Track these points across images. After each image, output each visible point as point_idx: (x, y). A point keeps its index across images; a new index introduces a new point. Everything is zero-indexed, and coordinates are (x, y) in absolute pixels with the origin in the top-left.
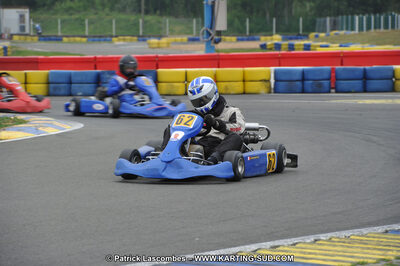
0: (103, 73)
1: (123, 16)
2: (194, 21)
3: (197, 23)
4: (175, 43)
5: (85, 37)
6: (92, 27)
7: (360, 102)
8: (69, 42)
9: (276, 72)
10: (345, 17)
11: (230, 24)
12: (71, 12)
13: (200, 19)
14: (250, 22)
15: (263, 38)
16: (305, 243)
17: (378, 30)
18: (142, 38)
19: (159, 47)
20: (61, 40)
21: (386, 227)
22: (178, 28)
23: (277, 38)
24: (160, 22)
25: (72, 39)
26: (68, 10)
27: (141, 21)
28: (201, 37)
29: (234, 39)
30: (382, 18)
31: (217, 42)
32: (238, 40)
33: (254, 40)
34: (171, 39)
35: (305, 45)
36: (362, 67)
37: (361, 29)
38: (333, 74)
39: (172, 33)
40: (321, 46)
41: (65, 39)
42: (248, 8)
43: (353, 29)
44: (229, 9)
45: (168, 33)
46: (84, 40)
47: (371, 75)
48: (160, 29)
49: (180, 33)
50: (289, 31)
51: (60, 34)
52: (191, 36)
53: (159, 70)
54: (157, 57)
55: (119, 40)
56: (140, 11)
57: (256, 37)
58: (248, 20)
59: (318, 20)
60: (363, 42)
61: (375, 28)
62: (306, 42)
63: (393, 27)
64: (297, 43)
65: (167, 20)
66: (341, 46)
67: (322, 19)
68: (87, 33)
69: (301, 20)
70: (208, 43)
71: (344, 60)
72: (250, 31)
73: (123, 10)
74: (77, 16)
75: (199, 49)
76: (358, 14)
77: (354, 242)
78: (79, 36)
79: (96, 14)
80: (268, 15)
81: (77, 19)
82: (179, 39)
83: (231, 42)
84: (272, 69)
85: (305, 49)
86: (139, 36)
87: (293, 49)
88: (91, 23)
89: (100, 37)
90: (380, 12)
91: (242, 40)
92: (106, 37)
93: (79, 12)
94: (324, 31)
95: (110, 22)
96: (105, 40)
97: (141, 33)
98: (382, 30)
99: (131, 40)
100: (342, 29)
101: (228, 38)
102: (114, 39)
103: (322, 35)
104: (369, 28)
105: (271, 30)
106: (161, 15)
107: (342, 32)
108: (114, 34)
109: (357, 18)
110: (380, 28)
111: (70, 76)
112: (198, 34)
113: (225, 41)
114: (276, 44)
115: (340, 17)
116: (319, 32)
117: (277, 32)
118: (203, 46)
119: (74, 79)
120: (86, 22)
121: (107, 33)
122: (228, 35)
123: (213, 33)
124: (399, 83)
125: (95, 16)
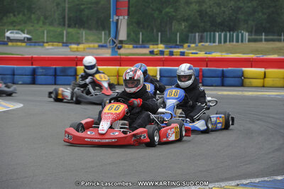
0: (38, 68)
1: (51, 28)
2: (103, 33)
3: (105, 34)
4: (90, 48)
5: (24, 42)
7: (220, 93)
8: (13, 46)
9: (161, 71)
10: (209, 33)
11: (128, 35)
12: (14, 24)
13: (107, 32)
14: (142, 34)
15: (151, 47)
17: (232, 43)
18: (66, 44)
19: (78, 51)
20: (7, 44)
21: (238, 182)
22: (91, 38)
23: (161, 47)
24: (78, 33)
25: (15, 44)
26: (12, 23)
27: (65, 32)
28: (108, 44)
29: (131, 46)
30: (235, 35)
31: (120, 48)
32: (134, 47)
33: (145, 47)
34: (86, 45)
35: (181, 52)
36: (221, 69)
37: (220, 42)
38: (201, 73)
39: (87, 41)
40: (192, 53)
41: (10, 44)
42: (141, 26)
43: (214, 42)
44: (128, 25)
45: (84, 41)
46: (24, 44)
47: (227, 74)
48: (79, 38)
49: (93, 41)
50: (169, 41)
51: (6, 40)
52: (100, 44)
53: (78, 67)
54: (76, 58)
55: (49, 45)
56: (64, 25)
57: (147, 46)
58: (141, 34)
59: (190, 35)
60: (221, 52)
61: (230, 42)
62: (182, 50)
63: (242, 41)
64: (175, 50)
65: (84, 32)
66: (206, 53)
67: (193, 34)
69: (178, 34)
70: (113, 49)
71: (209, 63)
72: (143, 41)
73: (51, 24)
74: (19, 27)
75: (107, 53)
76: (218, 32)
79: (33, 26)
80: (155, 31)
82: (92, 45)
83: (129, 48)
84: (158, 68)
85: (181, 55)
86: (63, 43)
87: (173, 55)
88: (29, 32)
89: (35, 42)
90: (234, 32)
91: (137, 47)
92: (40, 42)
93: (20, 24)
94: (194, 43)
95: (44, 32)
96: (39, 45)
97: (65, 40)
98: (234, 43)
99: (58, 45)
100: (207, 42)
101: (127, 46)
102: (45, 44)
103: (193, 45)
104: (225, 41)
105: (158, 41)
106: (79, 28)
107: (207, 44)
108: (45, 41)
109: (217, 34)
110: (233, 41)
111: (13, 70)
112: (105, 42)
113: (125, 47)
114: (161, 51)
115: (205, 33)
116: (191, 43)
117: (162, 42)
118: (110, 51)
119: (16, 72)
120: (25, 31)
121: (41, 40)
122: (127, 44)
123: (117, 42)
124: (246, 80)
125: (32, 28)
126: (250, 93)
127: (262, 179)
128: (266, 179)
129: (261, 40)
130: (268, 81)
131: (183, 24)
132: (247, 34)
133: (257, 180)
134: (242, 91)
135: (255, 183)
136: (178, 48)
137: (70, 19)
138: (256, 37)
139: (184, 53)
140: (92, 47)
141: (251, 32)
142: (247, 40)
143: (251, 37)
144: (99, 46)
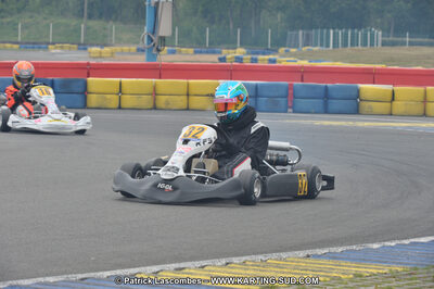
1: (64, 21)
4: (122, 52)
5: (17, 43)
6: (27, 31)
7: (318, 123)
10: (319, 31)
12: (3, 14)
14: (210, 32)
15: (224, 51)
16: (214, 266)
17: (354, 48)
18: (83, 47)
19: (101, 57)
21: (309, 252)
22: (126, 36)
23: (240, 52)
24: (105, 29)
27: (83, 26)
29: (191, 50)
30: (360, 34)
32: (196, 52)
33: (214, 53)
34: (118, 48)
36: (323, 85)
37: (336, 45)
38: (291, 92)
39: (119, 41)
40: (288, 61)
42: (209, 17)
45: (114, 42)
46: (16, 46)
47: (333, 94)
48: (105, 36)
49: (128, 42)
50: (256, 44)
52: (141, 46)
54: (88, 64)
55: (56, 48)
56: (82, 16)
57: (217, 50)
58: (208, 30)
59: (289, 33)
61: (352, 45)
62: (271, 57)
63: (372, 45)
64: (260, 57)
65: (113, 27)
67: (295, 33)
68: (19, 39)
69: (270, 31)
70: (149, 50)
72: (211, 43)
74: (9, 20)
77: (270, 265)
78: (10, 42)
79: (31, 17)
80: (231, 26)
81: (8, 23)
82: (126, 48)
83: (188, 54)
86: (79, 44)
87: (256, 62)
88: (24, 27)
89: (34, 43)
90: (360, 29)
91: (201, 52)
92: (42, 43)
93: (11, 14)
94: (296, 46)
95: (47, 27)
96: (40, 48)
97: (82, 41)
98: (360, 47)
99: (70, 48)
100: (316, 45)
101: (184, 50)
102: (50, 46)
103: (293, 50)
104: (345, 45)
105: (236, 43)
107: (316, 49)
108: (51, 41)
109: (332, 32)
110: (357, 45)
113: (180, 51)
114: (237, 58)
115: (313, 31)
116: (290, 47)
117: (242, 45)
120: (20, 26)
121: (46, 40)
122: (184, 47)
123: (155, 39)
124: (363, 104)
125: (30, 20)
126: (366, 124)
127: (348, 248)
128: (354, 247)
129: (404, 44)
130: (398, 106)
131: (279, 16)
132: (380, 33)
133: (340, 249)
134: (354, 121)
135: (335, 253)
136: (269, 54)
137: (91, 5)
138: (396, 39)
139: (274, 61)
140: (126, 52)
141: (389, 32)
142: (380, 43)
143: (386, 39)
144: (138, 50)
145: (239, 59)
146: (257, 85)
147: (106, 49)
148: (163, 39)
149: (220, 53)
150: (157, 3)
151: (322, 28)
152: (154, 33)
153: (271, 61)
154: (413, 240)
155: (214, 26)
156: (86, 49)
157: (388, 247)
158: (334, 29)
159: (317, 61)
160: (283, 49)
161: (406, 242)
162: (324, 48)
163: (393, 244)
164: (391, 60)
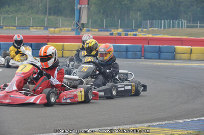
4: (65, 31)
5: (15, 26)
6: (20, 21)
7: (155, 64)
8: (6, 29)
10: (157, 21)
14: (106, 21)
15: (113, 30)
17: (174, 29)
19: (54, 33)
21: (149, 124)
22: (66, 23)
23: (120, 30)
24: (57, 20)
25: (8, 27)
26: (7, 12)
27: (46, 19)
29: (97, 30)
30: (176, 22)
31: (81, 30)
32: (99, 31)
33: (108, 31)
34: (63, 29)
36: (158, 46)
37: (165, 27)
38: (143, 49)
39: (63, 26)
40: (142, 35)
41: (4, 27)
42: (105, 14)
46: (15, 28)
47: (162, 50)
48: (57, 23)
49: (67, 26)
50: (127, 27)
51: (2, 25)
52: (73, 28)
54: (48, 36)
55: (34, 29)
56: (46, 14)
59: (143, 22)
61: (173, 27)
62: (134, 33)
63: (182, 27)
64: (129, 33)
65: (60, 19)
67: (146, 21)
68: (16, 25)
69: (134, 21)
70: (77, 30)
71: (150, 42)
72: (106, 26)
73: (37, 13)
74: (11, 15)
78: (12, 26)
79: (22, 14)
80: (116, 18)
81: (11, 17)
82: (66, 29)
83: (95, 32)
86: (45, 27)
88: (19, 19)
89: (23, 27)
90: (176, 19)
91: (101, 31)
92: (27, 27)
93: (13, 13)
94: (146, 28)
95: (30, 19)
96: (26, 29)
97: (46, 26)
98: (176, 28)
99: (40, 29)
100: (156, 28)
101: (93, 29)
102: (31, 28)
103: (145, 30)
104: (169, 27)
105: (118, 26)
108: (31, 25)
109: (163, 21)
115: (155, 21)
116: (143, 28)
117: (121, 27)
120: (17, 18)
121: (28, 25)
122: (94, 28)
123: (80, 25)
124: (177, 55)
125: (22, 16)
126: (178, 64)
127: (168, 122)
128: (171, 122)
129: (197, 27)
130: (194, 56)
131: (138, 13)
132: (186, 22)
133: (164, 123)
134: (172, 63)
136: (134, 31)
137: (50, 8)
138: (193, 24)
139: (136, 35)
140: (67, 31)
141: (190, 21)
142: (186, 26)
143: (189, 24)
144: (72, 30)
145: (119, 34)
146: (127, 46)
147: (57, 29)
148: (83, 25)
149: (111, 31)
150: (80, 8)
151: (159, 20)
152: (79, 22)
153: (134, 35)
154: (198, 119)
155: (108, 19)
156: (47, 29)
157: (187, 121)
158: (164, 20)
159: (156, 35)
160: (140, 29)
161: (195, 119)
162: (159, 29)
163: (189, 120)
164: (191, 35)
